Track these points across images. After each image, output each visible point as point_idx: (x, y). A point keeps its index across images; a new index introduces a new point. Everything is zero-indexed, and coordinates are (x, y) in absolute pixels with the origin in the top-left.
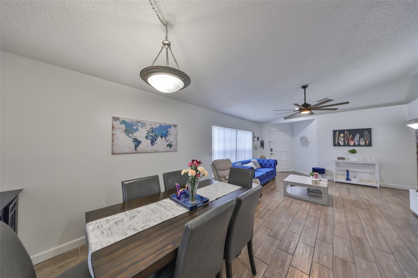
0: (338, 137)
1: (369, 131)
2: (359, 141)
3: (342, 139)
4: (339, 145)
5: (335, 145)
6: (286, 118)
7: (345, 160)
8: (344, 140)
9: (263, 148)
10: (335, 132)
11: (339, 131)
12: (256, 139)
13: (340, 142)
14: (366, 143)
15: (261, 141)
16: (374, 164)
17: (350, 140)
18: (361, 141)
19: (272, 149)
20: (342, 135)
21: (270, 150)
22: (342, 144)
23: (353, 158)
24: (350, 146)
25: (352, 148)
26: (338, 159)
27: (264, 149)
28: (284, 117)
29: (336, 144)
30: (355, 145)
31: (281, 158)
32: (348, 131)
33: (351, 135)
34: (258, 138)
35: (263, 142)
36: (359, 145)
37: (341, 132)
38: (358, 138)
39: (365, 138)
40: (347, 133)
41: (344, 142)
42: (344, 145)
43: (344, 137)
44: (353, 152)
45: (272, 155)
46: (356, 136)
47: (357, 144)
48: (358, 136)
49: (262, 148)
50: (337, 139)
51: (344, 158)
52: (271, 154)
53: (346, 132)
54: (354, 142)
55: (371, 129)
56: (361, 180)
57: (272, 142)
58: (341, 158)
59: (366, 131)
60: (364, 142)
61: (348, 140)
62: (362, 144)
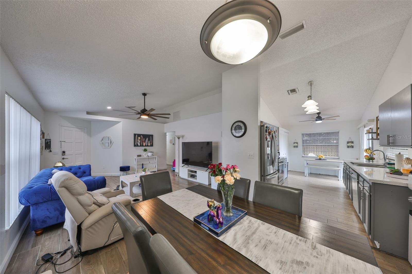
0: (137, 140)
1: (152, 136)
2: (148, 143)
3: (139, 141)
4: (138, 146)
5: (135, 146)
7: (142, 157)
8: (140, 142)
9: (51, 151)
10: (135, 135)
11: (138, 134)
13: (138, 143)
14: (151, 145)
15: (46, 140)
18: (149, 143)
19: (64, 152)
20: (139, 138)
21: (60, 153)
22: (139, 145)
23: (145, 155)
24: (143, 146)
25: (144, 148)
26: (138, 157)
28: (87, 112)
30: (146, 146)
31: (76, 163)
32: (143, 135)
33: (144, 139)
34: (44, 135)
35: (50, 142)
36: (148, 146)
37: (139, 135)
38: (147, 141)
39: (151, 141)
41: (140, 144)
42: (140, 146)
43: (140, 140)
44: (145, 150)
45: (64, 160)
46: (147, 139)
47: (147, 145)
49: (48, 150)
50: (136, 141)
51: (141, 155)
53: (141, 136)
55: (153, 135)
56: (150, 169)
57: (64, 141)
58: (139, 156)
59: (151, 137)
60: (150, 143)
61: (142, 142)
62: (149, 145)
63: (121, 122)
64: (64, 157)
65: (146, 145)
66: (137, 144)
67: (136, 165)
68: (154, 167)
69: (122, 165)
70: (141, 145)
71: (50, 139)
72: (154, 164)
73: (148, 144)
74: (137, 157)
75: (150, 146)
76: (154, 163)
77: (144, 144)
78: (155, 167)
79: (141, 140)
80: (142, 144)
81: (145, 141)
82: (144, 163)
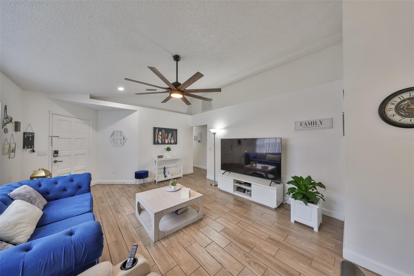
0: (158, 135)
1: (176, 130)
2: (171, 140)
3: (160, 137)
4: (158, 143)
7: (163, 158)
8: (162, 138)
9: (33, 151)
10: (155, 129)
11: (158, 128)
12: (10, 127)
14: (174, 142)
15: (24, 133)
16: (177, 159)
17: (165, 139)
18: (172, 140)
19: (56, 152)
20: (160, 133)
21: (51, 154)
22: (160, 142)
23: (168, 156)
25: (166, 146)
26: (158, 158)
27: (33, 153)
28: (90, 95)
29: (156, 142)
30: (168, 144)
32: (165, 129)
33: (166, 134)
34: (17, 126)
35: (33, 137)
36: (171, 143)
37: (160, 129)
38: (170, 137)
39: (174, 137)
41: (162, 140)
42: (162, 144)
43: (162, 135)
44: (168, 149)
45: (57, 163)
46: (169, 135)
47: (169, 142)
48: (170, 135)
49: (29, 150)
50: (157, 137)
51: (163, 156)
52: (55, 162)
53: (163, 130)
54: (168, 140)
55: (177, 129)
56: (173, 175)
57: (58, 137)
58: (160, 157)
59: (175, 131)
60: (173, 140)
61: (164, 138)
62: (173, 142)
63: (137, 111)
64: (57, 159)
65: (168, 142)
66: (158, 141)
67: (157, 169)
68: (179, 170)
69: (137, 170)
70: (162, 142)
71: (32, 133)
72: (178, 167)
73: (172, 141)
74: (157, 158)
75: (174, 144)
77: (166, 142)
79: (162, 136)
80: (164, 141)
81: (167, 138)
82: (166, 166)
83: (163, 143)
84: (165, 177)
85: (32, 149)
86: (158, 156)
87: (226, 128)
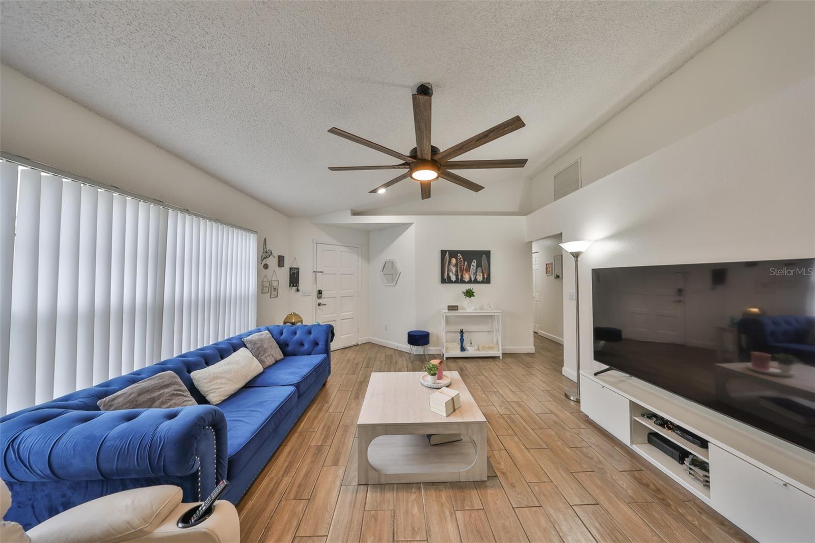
0: (449, 265)
1: (487, 254)
2: (475, 274)
3: (454, 269)
4: (449, 281)
5: (443, 281)
6: (355, 213)
7: (459, 311)
8: (457, 271)
9: (298, 290)
10: (443, 253)
12: (272, 262)
13: (451, 274)
14: (483, 278)
15: (291, 269)
16: (492, 316)
17: (464, 272)
18: (478, 274)
19: (320, 292)
20: (454, 261)
21: (315, 294)
22: (453, 278)
23: (469, 307)
24: (465, 282)
25: (465, 287)
26: (449, 310)
27: (298, 292)
28: (352, 210)
29: (445, 280)
30: (470, 282)
31: (342, 314)
32: (462, 252)
33: (466, 262)
34: (281, 261)
35: (298, 272)
36: (476, 282)
37: (453, 254)
38: (475, 268)
39: (483, 269)
40: (461, 257)
41: (457, 275)
42: (457, 282)
43: (456, 265)
44: (469, 294)
45: (321, 307)
46: (473, 264)
47: (473, 279)
48: (475, 265)
49: (294, 288)
50: (446, 268)
51: (457, 306)
52: (319, 305)
53: (459, 255)
54: (469, 274)
55: (489, 251)
56: (480, 349)
57: (321, 272)
58: (453, 308)
59: (484, 256)
60: (481, 274)
61: (462, 271)
62: (480, 278)
63: (413, 224)
64: (321, 301)
65: (470, 278)
66: (449, 277)
67: (445, 332)
68: (495, 341)
69: (413, 328)
70: (457, 278)
71: (297, 268)
72: (495, 332)
73: (478, 276)
74: (447, 311)
75: (482, 282)
76: (493, 331)
77: (467, 278)
78: (497, 343)
79: (457, 267)
80: (462, 276)
81: (468, 270)
82: (465, 329)
83: (460, 281)
84: (463, 349)
85: (296, 287)
86: (449, 306)
87: (613, 237)
